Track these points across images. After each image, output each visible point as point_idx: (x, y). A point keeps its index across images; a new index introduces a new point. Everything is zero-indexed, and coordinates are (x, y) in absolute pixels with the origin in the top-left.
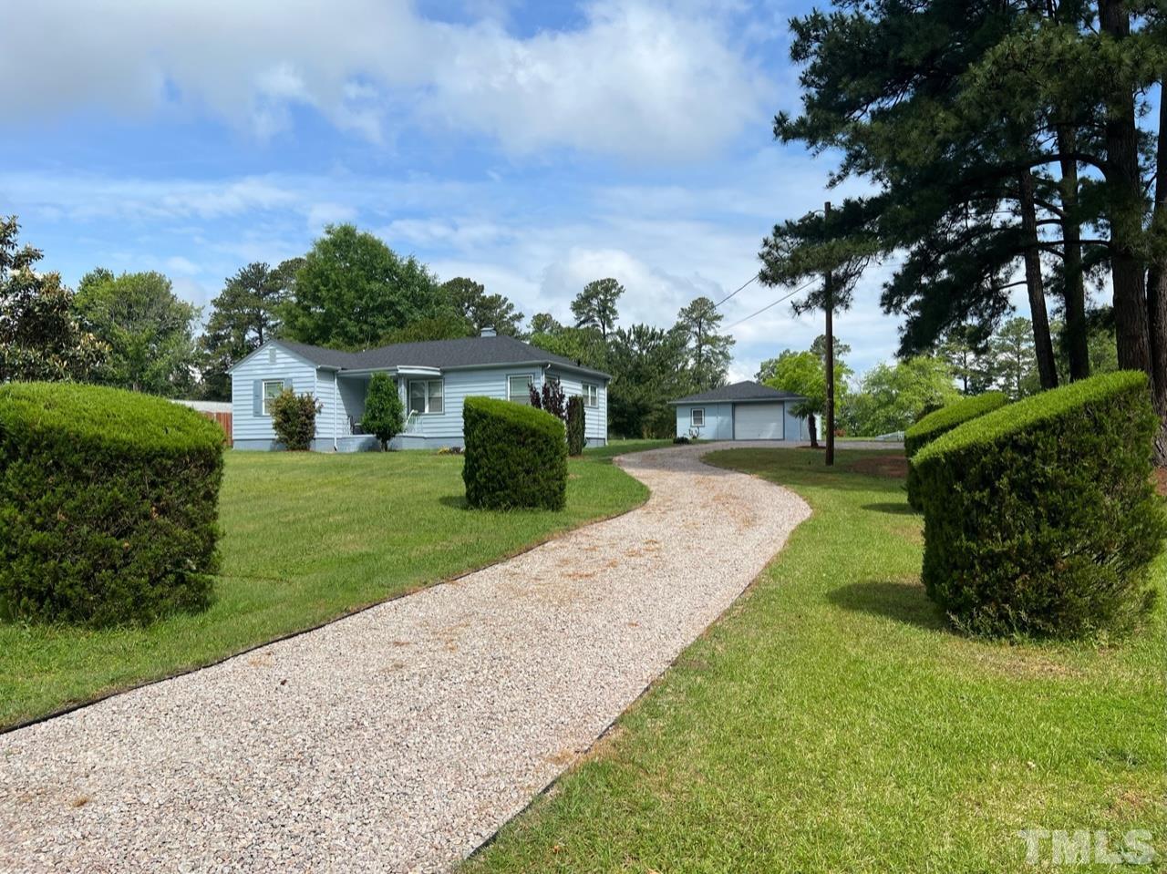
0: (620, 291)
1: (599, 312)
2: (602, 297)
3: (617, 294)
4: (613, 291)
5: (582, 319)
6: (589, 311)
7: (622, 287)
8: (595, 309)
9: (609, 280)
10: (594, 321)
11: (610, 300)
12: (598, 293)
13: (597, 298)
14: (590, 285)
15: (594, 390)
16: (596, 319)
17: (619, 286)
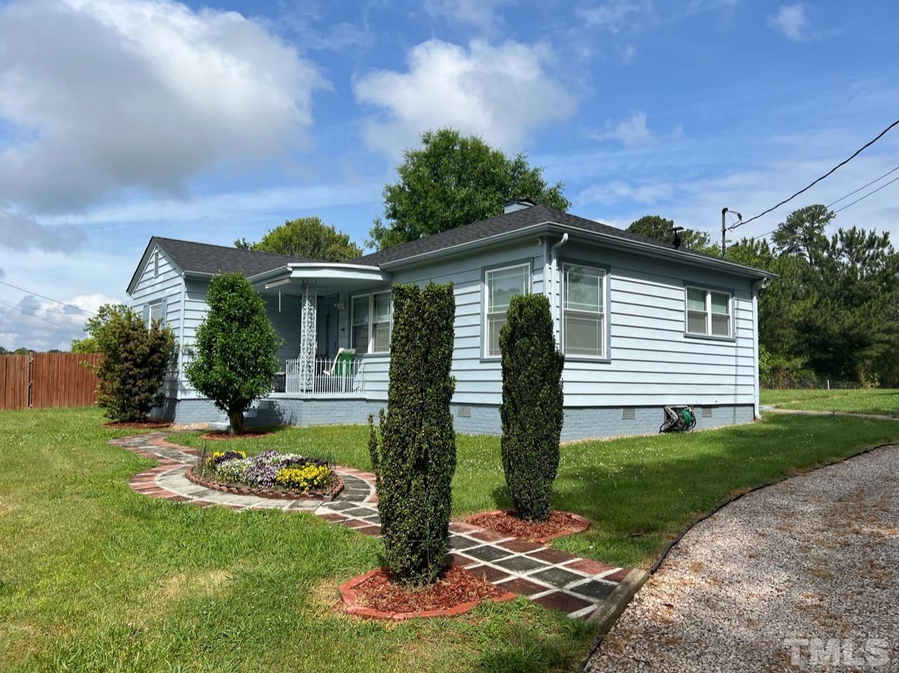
0: (829, 217)
1: (805, 240)
2: (808, 224)
3: (826, 220)
4: (821, 217)
5: (786, 248)
6: (794, 240)
7: (832, 213)
8: (799, 238)
9: (816, 207)
10: (799, 250)
11: (818, 227)
12: (802, 221)
13: (801, 226)
14: (794, 214)
15: (721, 300)
16: (801, 247)
17: (829, 212)
